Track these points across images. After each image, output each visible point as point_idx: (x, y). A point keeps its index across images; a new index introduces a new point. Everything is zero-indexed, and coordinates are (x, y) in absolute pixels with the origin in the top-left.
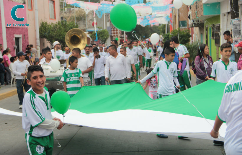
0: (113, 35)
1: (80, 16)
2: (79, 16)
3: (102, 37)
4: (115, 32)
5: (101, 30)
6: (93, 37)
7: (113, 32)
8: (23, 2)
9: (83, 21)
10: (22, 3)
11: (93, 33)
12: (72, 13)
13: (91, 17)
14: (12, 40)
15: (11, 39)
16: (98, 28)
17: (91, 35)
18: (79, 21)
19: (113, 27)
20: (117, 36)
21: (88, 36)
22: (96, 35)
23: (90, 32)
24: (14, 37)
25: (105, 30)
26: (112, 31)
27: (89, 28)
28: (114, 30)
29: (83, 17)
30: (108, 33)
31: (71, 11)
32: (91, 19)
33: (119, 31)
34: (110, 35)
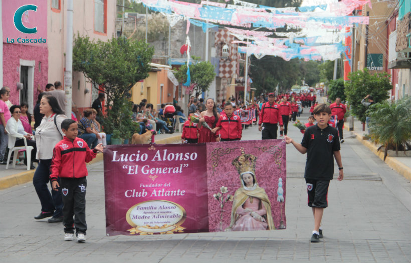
0: (221, 75)
1: (156, 31)
2: (153, 32)
3: (201, 77)
4: (227, 69)
5: (199, 63)
6: (182, 77)
7: (221, 69)
9: (162, 42)
11: (181, 69)
12: (139, 25)
13: (178, 34)
14: (15, 70)
15: (14, 68)
16: (193, 59)
17: (176, 72)
18: (153, 41)
19: (222, 59)
20: (231, 77)
21: (170, 74)
22: (188, 73)
23: (175, 67)
24: (18, 64)
25: (208, 64)
26: (220, 66)
27: (173, 57)
28: (224, 66)
29: (161, 32)
30: (213, 71)
31: (137, 20)
32: (178, 38)
33: (234, 69)
34: (217, 75)
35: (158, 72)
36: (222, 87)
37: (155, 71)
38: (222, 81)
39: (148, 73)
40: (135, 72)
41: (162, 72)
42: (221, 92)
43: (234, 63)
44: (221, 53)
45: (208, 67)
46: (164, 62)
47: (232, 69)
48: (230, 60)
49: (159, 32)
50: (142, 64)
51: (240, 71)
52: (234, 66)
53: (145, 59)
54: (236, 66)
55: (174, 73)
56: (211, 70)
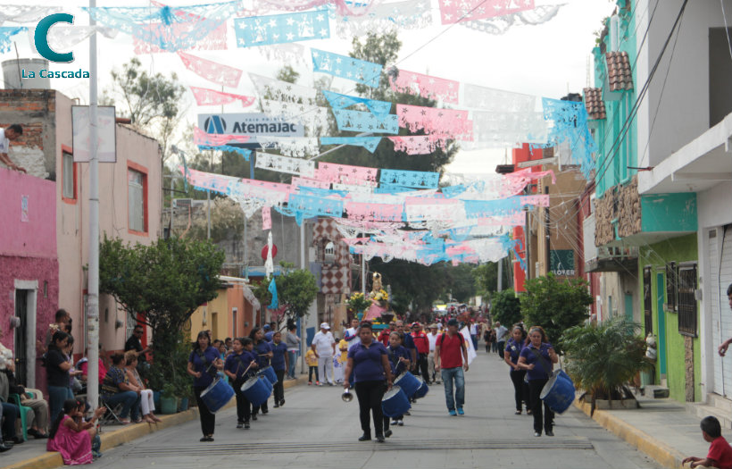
0: (325, 290)
1: (223, 226)
2: (217, 226)
3: (296, 294)
4: (334, 280)
5: (292, 271)
6: (266, 295)
7: (325, 280)
8: (47, 175)
9: (232, 242)
10: (44, 178)
11: (263, 282)
12: (195, 217)
13: (257, 228)
14: (7, 297)
15: (6, 294)
16: (283, 265)
17: (257, 287)
18: (219, 241)
19: (325, 265)
20: (340, 293)
21: (248, 292)
23: (254, 279)
24: (12, 288)
25: (307, 273)
26: (322, 276)
27: (250, 264)
28: (329, 275)
29: (230, 227)
30: (314, 284)
31: (193, 210)
32: (257, 236)
33: (345, 279)
34: (318, 290)
35: (229, 289)
36: (326, 308)
37: (224, 287)
38: (327, 299)
39: (217, 292)
40: (197, 290)
41: (235, 288)
42: (326, 317)
43: (344, 270)
44: (324, 256)
45: (306, 278)
46: (236, 272)
47: (342, 280)
48: (339, 266)
49: (227, 227)
50: (207, 277)
51: (353, 283)
52: (345, 275)
53: (211, 269)
54: (348, 275)
55: (253, 290)
56: (311, 282)
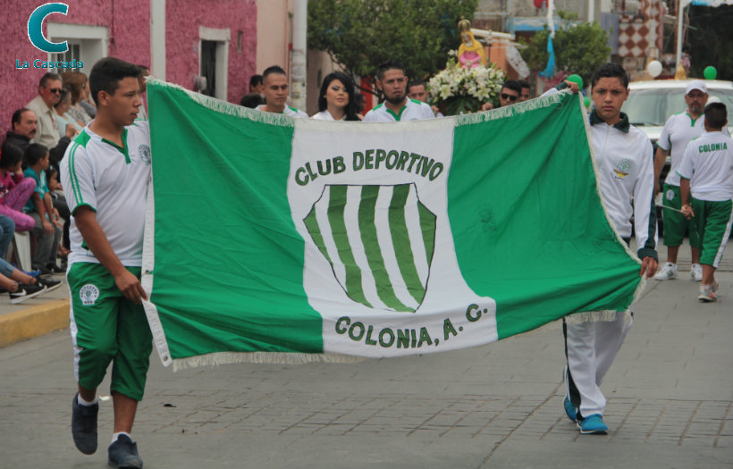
0: (623, 51)
3: (578, 57)
4: (637, 38)
5: (575, 25)
6: (537, 57)
7: (624, 38)
11: (534, 40)
14: (190, 49)
15: (187, 46)
16: (562, 16)
17: (525, 47)
19: (625, 17)
20: (644, 55)
21: (512, 52)
22: (550, 48)
23: (522, 36)
24: (197, 38)
25: (594, 29)
26: (620, 32)
27: (517, 14)
30: (605, 44)
34: (613, 52)
40: (438, 48)
41: (495, 48)
43: (652, 25)
44: (624, 3)
45: (594, 34)
46: (497, 25)
47: (647, 37)
48: (644, 17)
50: (452, 31)
51: (665, 41)
52: (653, 30)
54: (657, 31)
55: (519, 50)
56: (601, 40)
